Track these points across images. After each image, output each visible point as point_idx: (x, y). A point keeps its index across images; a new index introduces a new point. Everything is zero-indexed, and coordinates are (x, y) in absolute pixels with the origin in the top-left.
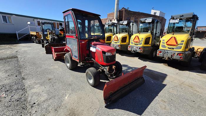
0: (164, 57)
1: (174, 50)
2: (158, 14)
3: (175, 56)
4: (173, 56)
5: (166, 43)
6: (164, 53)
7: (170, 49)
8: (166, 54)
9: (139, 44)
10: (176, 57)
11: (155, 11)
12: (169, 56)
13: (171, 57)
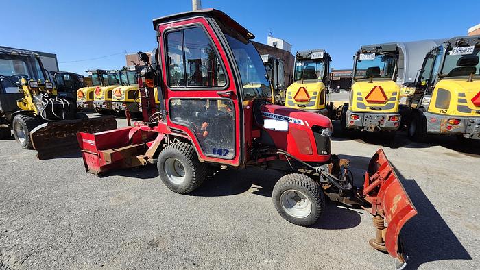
0: (363, 127)
1: (383, 111)
2: (280, 46)
3: (385, 122)
4: (381, 123)
5: (366, 98)
6: (364, 120)
7: (374, 109)
8: (368, 120)
9: (308, 105)
10: (387, 124)
11: (275, 40)
12: (375, 123)
13: (379, 125)
